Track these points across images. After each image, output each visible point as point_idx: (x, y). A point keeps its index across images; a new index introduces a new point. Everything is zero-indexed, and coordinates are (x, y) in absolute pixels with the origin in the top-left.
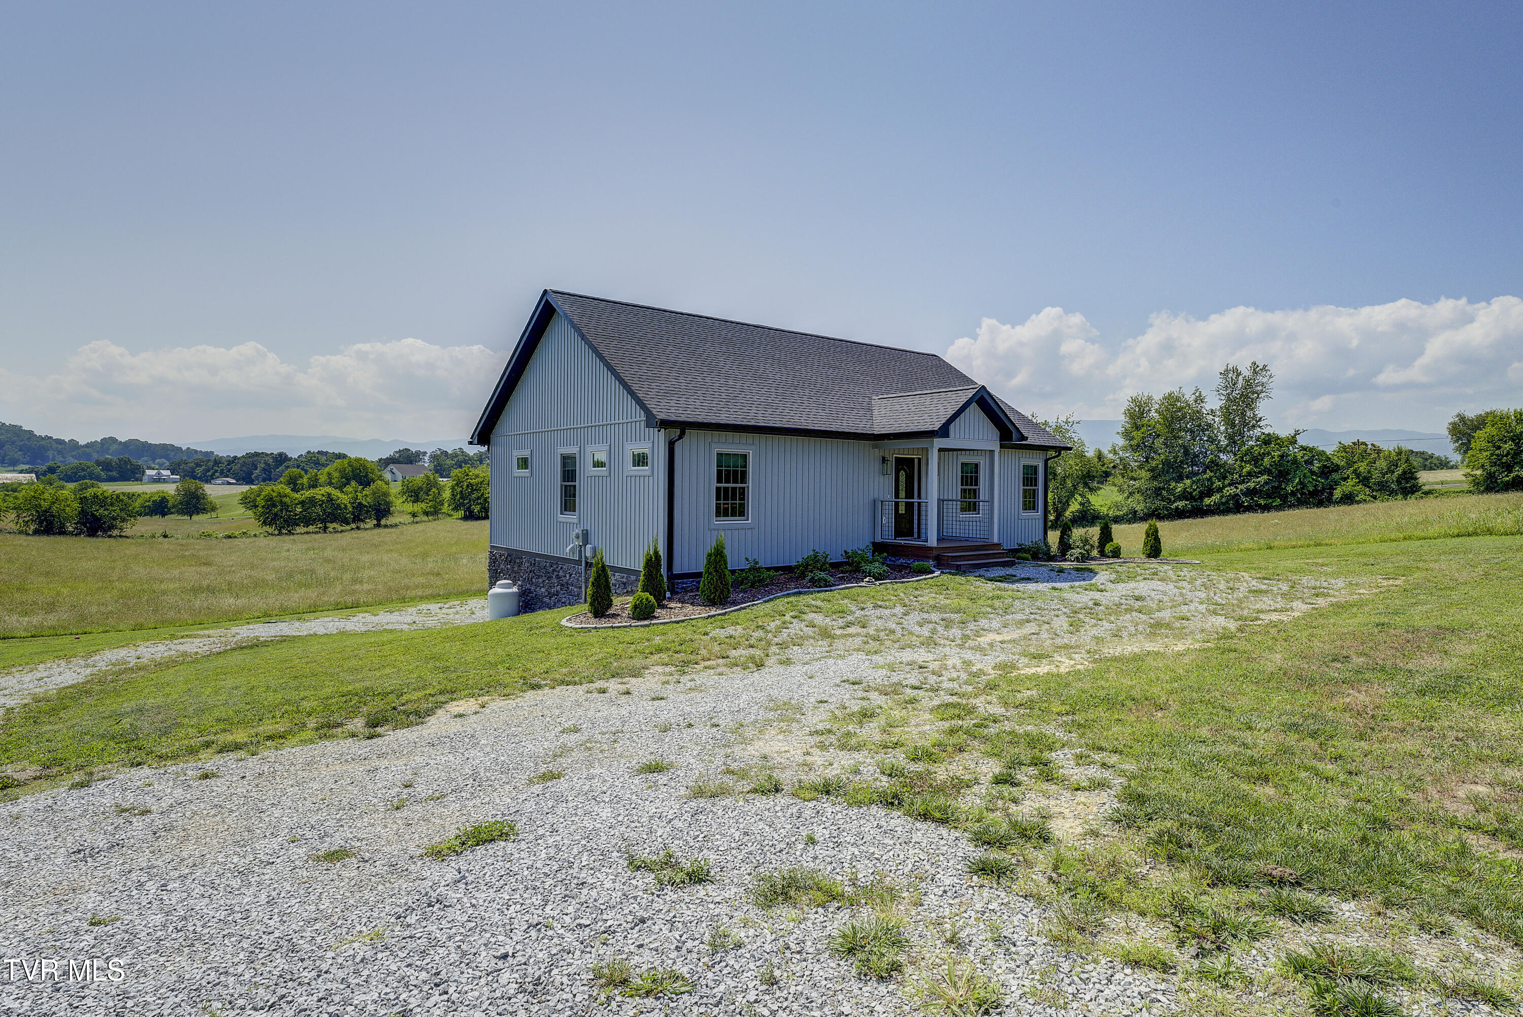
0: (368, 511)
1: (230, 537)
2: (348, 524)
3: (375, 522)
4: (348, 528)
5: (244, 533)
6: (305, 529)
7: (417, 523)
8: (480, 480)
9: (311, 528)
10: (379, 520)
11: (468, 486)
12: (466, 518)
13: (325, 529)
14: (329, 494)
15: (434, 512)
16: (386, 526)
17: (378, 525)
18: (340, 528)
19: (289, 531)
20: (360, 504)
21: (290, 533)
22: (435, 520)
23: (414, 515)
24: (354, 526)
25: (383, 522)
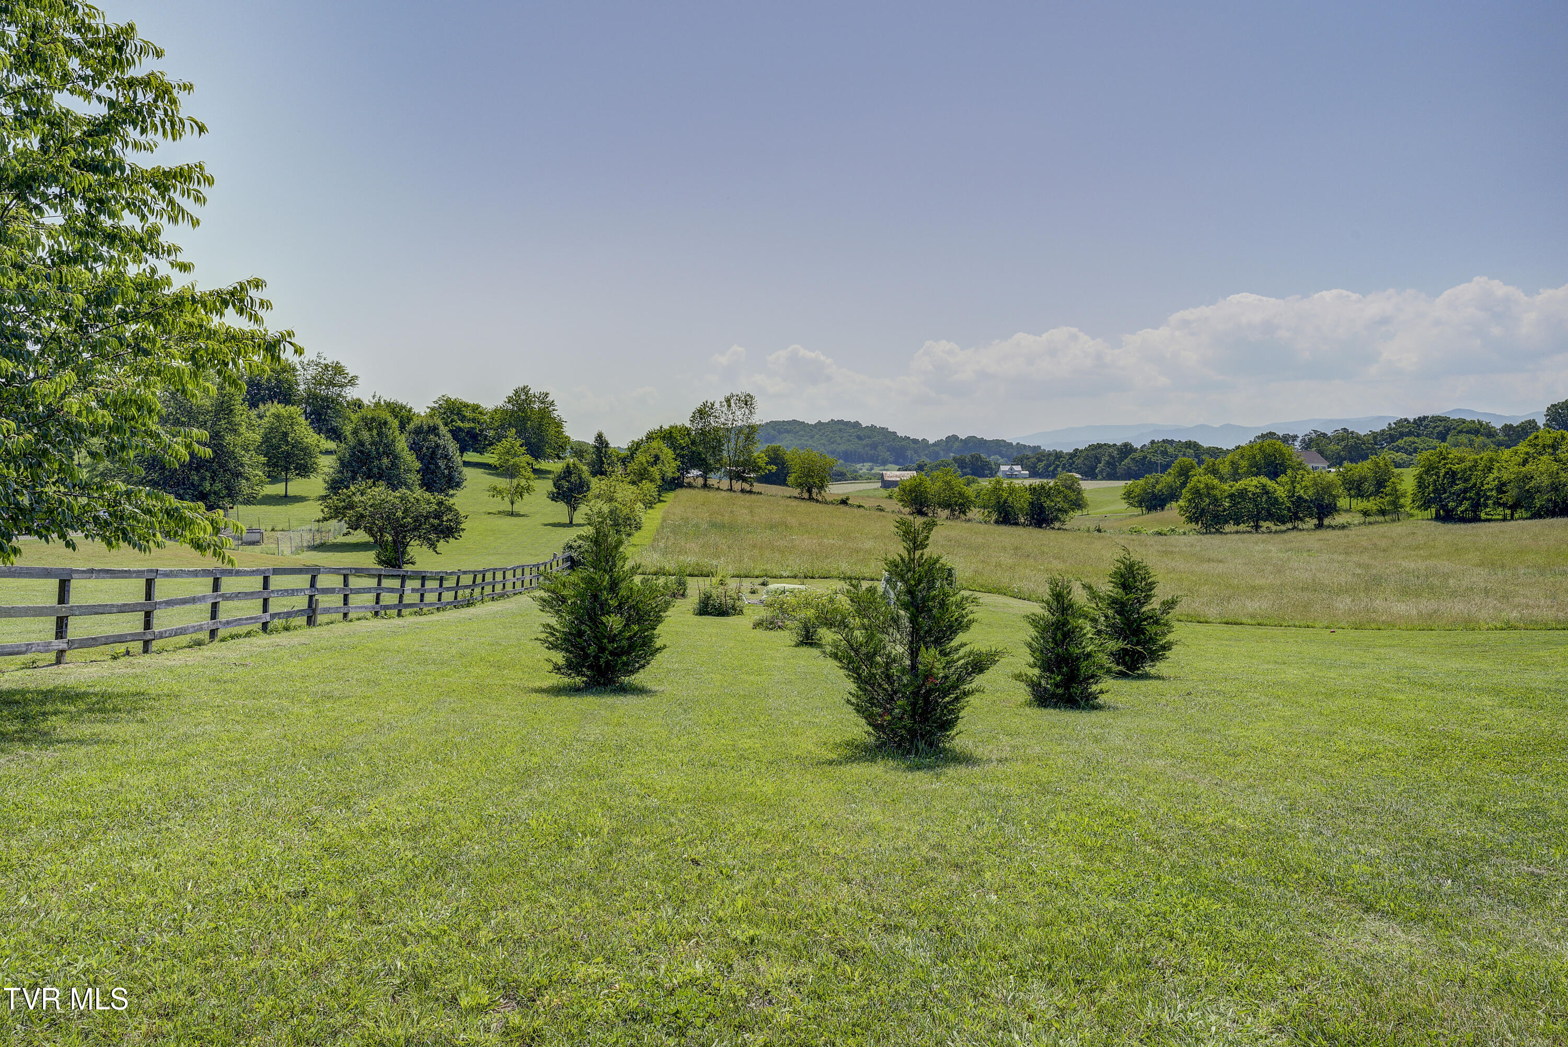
0: (1309, 507)
1: (1160, 534)
2: (1284, 523)
3: (1316, 521)
4: (1283, 528)
5: (1173, 530)
6: (1235, 528)
7: (1370, 523)
8: (1468, 464)
9: (1242, 527)
10: (1320, 519)
11: (1447, 473)
12: (1438, 518)
13: (1257, 527)
14: (1264, 486)
15: (1392, 511)
16: (1329, 527)
17: (1320, 526)
18: (1274, 528)
19: (1217, 530)
20: (1300, 498)
21: (1218, 531)
22: (1393, 521)
23: (1366, 513)
24: (1290, 526)
25: (1326, 522)
